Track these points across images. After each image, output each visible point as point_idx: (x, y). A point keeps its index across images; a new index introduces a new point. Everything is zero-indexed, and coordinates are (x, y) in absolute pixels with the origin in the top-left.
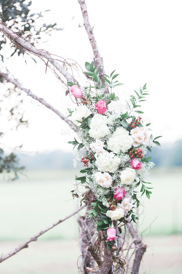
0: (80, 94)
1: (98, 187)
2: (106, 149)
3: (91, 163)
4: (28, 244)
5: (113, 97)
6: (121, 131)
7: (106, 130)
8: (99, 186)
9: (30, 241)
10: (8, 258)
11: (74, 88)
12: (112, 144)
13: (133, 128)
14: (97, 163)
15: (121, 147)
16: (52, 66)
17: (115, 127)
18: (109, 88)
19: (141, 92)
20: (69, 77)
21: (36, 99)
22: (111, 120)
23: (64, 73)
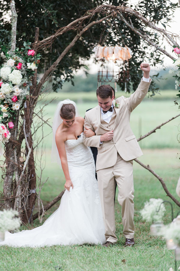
0: (179, 52)
9: (157, 129)
10: (144, 138)
11: (176, 49)
20: (175, 43)
23: (172, 41)
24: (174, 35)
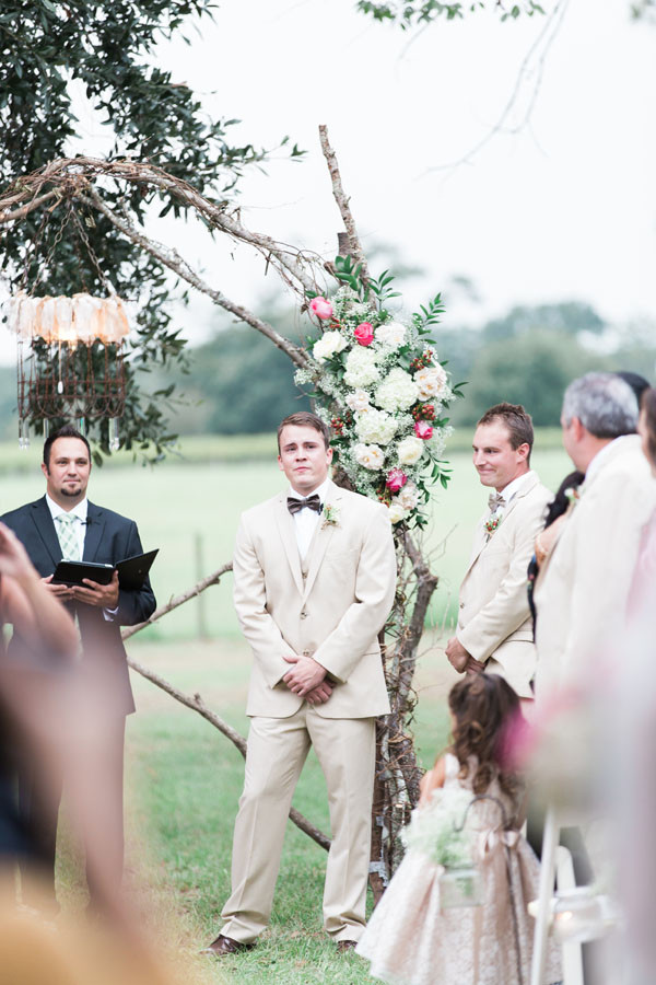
0: (328, 313)
1: (359, 470)
2: (373, 405)
3: (348, 429)
4: (220, 578)
5: (383, 318)
6: (397, 373)
7: (374, 374)
8: (361, 468)
9: (224, 572)
10: (182, 602)
11: (317, 301)
12: (383, 397)
13: (419, 369)
14: (357, 428)
15: (399, 401)
16: (278, 263)
17: (388, 368)
18: (377, 302)
19: (432, 308)
20: (308, 282)
21: (230, 310)
22: (381, 355)
23: (299, 275)
24: (306, 255)
